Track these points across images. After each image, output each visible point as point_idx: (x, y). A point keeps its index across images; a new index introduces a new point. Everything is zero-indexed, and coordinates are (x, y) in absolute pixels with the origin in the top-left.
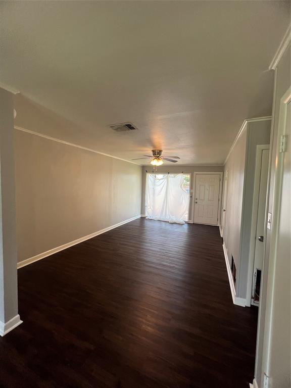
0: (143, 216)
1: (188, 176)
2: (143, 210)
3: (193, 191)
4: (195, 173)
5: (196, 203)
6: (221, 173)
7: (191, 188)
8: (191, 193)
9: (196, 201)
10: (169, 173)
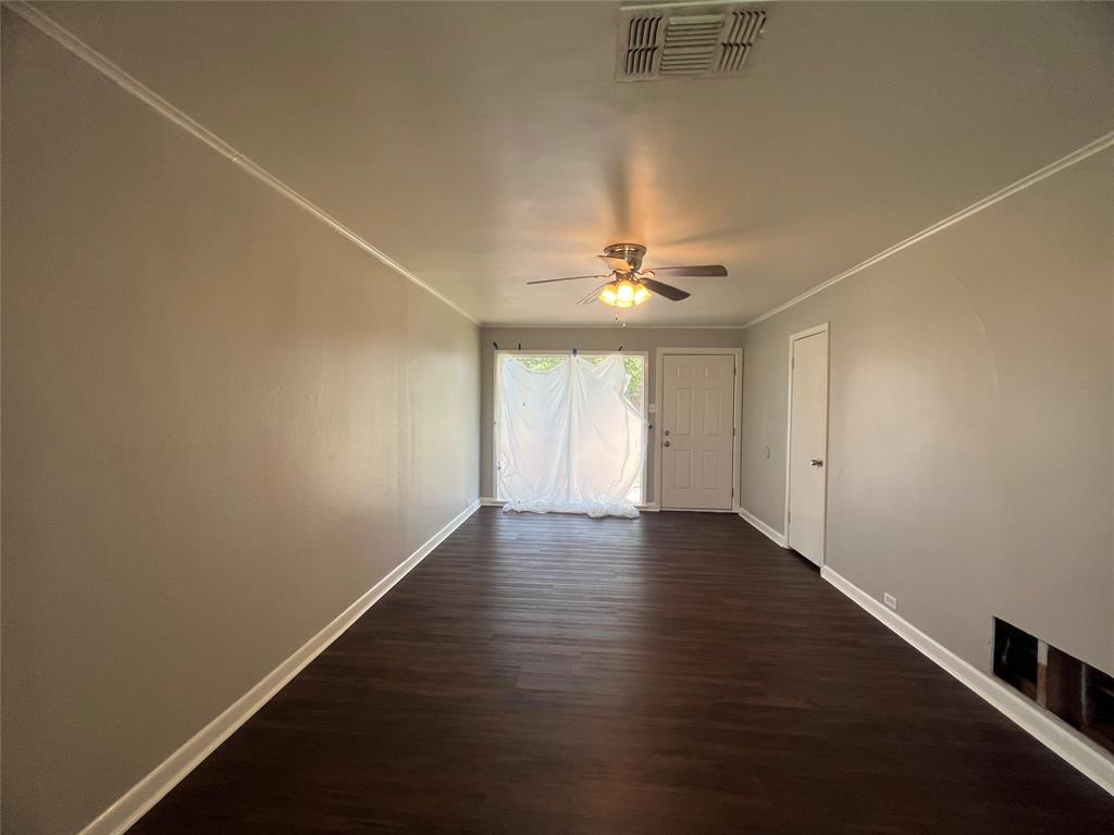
0: (488, 502)
1: (639, 361)
2: (486, 482)
3: (656, 408)
4: (660, 350)
5: (667, 445)
6: (738, 352)
7: (651, 399)
8: (651, 417)
9: (666, 438)
10: (575, 352)
